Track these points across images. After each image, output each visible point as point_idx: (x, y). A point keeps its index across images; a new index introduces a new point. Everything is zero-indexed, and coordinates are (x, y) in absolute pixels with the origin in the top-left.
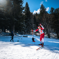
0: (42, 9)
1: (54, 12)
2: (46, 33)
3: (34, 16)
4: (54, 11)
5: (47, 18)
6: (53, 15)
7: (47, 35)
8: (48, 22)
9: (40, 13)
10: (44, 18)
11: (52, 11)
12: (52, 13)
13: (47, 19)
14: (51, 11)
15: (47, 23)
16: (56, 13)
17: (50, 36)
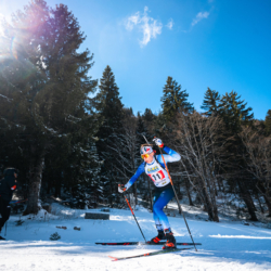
1: (220, 106)
2: (198, 198)
4: (218, 103)
5: (196, 128)
6: (215, 115)
7: (202, 207)
8: (200, 146)
10: (183, 131)
11: (213, 102)
12: (211, 110)
13: (197, 132)
14: (205, 102)
16: (230, 111)
17: (216, 212)
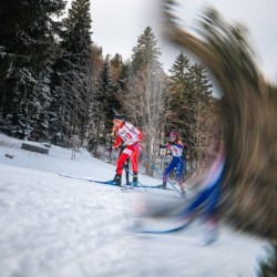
0: (147, 45)
3: (106, 65)
9: (131, 60)
15: (151, 108)
